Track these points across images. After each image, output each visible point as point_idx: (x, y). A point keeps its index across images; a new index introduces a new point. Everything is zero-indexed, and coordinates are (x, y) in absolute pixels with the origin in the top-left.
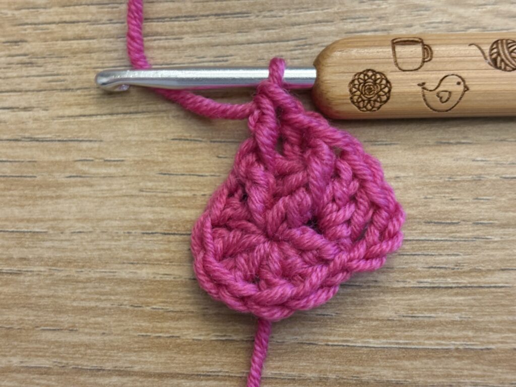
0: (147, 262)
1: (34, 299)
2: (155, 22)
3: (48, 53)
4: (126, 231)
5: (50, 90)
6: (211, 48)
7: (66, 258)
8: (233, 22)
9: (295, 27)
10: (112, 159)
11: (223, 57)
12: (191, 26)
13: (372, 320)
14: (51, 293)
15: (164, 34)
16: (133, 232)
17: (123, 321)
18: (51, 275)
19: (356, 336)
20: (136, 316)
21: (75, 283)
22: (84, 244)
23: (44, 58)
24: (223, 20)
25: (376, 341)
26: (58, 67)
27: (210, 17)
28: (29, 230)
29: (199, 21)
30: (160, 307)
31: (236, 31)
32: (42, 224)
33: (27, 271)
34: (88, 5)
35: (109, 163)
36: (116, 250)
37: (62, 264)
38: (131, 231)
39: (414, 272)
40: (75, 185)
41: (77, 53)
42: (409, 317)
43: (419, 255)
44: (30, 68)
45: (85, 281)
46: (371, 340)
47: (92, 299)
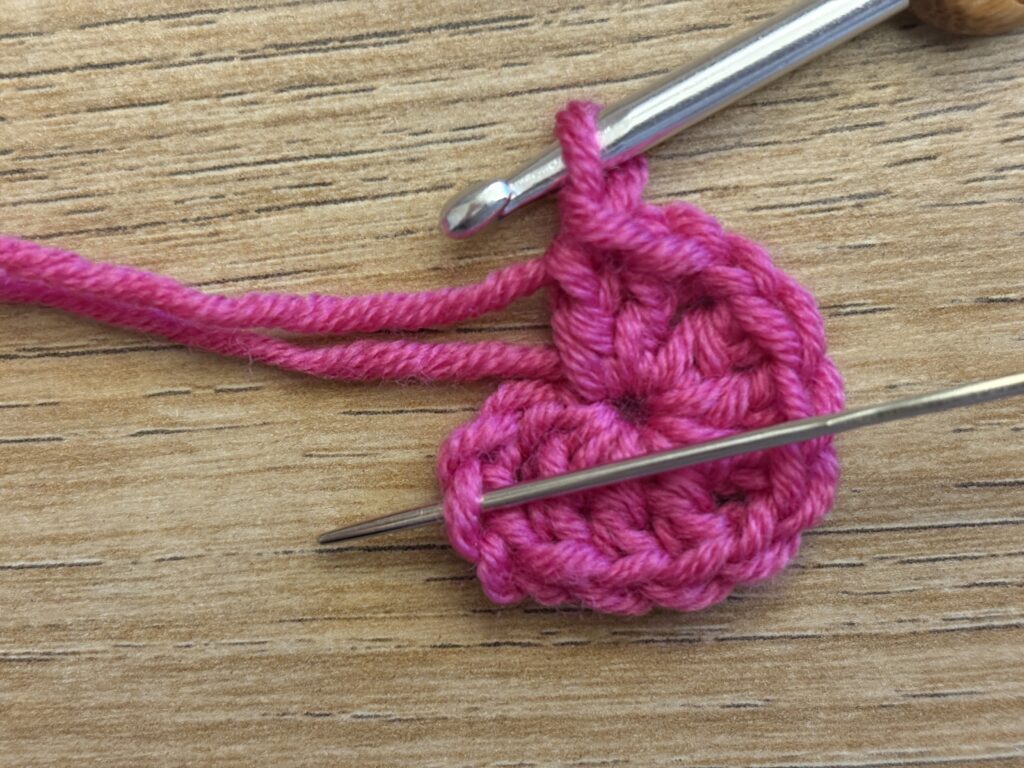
0: (333, 615)
1: (87, 714)
2: (304, 52)
3: (56, 145)
4: (281, 550)
5: (71, 234)
6: (442, 107)
7: (149, 619)
8: (491, 40)
9: (638, 44)
10: (235, 387)
11: (473, 127)
12: (391, 59)
13: (846, 709)
14: (125, 697)
15: (330, 80)
16: (297, 549)
17: (292, 749)
18: (120, 658)
19: (812, 746)
20: (321, 736)
21: (174, 673)
22: (187, 584)
23: (51, 156)
24: (467, 36)
25: (855, 754)
26: (85, 177)
27: (436, 32)
28: (59, 562)
29: (411, 43)
30: (371, 713)
31: (500, 63)
32: (87, 545)
33: (66, 654)
34: (142, 20)
35: (226, 396)
36: (261, 593)
37: (142, 632)
38: (291, 548)
39: (935, 599)
40: (154, 453)
41: (126, 140)
42: (927, 696)
43: (945, 559)
44: (18, 183)
45: (198, 666)
46: (845, 753)
47: (218, 705)
